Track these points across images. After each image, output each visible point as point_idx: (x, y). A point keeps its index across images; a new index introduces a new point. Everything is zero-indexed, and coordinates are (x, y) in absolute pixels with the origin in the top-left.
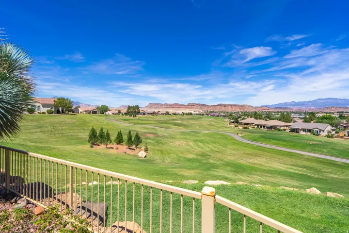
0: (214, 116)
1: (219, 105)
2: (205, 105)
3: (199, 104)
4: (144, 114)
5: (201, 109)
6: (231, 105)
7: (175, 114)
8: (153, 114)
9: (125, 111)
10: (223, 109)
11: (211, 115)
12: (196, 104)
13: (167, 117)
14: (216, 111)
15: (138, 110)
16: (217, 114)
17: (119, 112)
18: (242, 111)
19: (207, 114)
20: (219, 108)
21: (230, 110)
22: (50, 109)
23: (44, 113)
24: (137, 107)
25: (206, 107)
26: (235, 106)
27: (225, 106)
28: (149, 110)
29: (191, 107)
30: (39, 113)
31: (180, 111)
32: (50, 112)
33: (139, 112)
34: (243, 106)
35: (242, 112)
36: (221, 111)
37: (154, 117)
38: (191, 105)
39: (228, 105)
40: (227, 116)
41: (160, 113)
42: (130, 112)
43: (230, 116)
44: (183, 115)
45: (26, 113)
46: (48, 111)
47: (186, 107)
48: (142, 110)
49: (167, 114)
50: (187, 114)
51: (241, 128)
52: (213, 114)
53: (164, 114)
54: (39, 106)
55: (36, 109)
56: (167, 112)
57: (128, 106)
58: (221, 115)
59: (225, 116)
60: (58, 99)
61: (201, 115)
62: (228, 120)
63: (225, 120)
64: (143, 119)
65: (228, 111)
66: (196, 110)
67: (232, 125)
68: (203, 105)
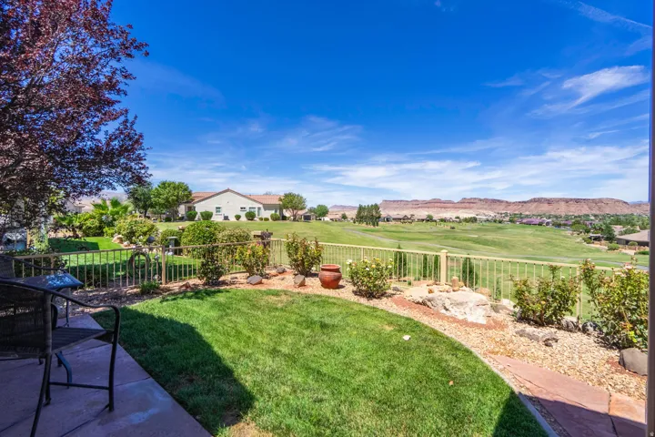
0: (529, 224)
1: (534, 201)
2: (500, 202)
3: (486, 200)
4: (388, 220)
5: (491, 209)
6: (567, 201)
7: (443, 220)
8: (404, 219)
9: (352, 214)
10: (545, 208)
11: (521, 223)
12: (480, 200)
13: (428, 227)
14: (527, 213)
15: (377, 213)
16: (537, 220)
17: (344, 217)
18: (597, 213)
19: (511, 221)
20: (536, 207)
21: (562, 210)
22: (273, 212)
23: (267, 219)
24: (376, 207)
25: (502, 207)
26: (577, 201)
27: (549, 202)
28: (394, 214)
29: (467, 205)
30: (261, 219)
31: (449, 214)
32: (275, 218)
33: (379, 217)
34: (601, 201)
35: (595, 216)
36: (540, 213)
37: (407, 225)
38: (467, 203)
39: (558, 201)
40: (565, 225)
41: (416, 217)
42: (362, 218)
43: (578, 224)
44: (460, 222)
45: (244, 219)
46: (272, 216)
47: (457, 205)
48: (383, 213)
49: (430, 219)
50: (466, 220)
51: (632, 252)
52: (524, 221)
53: (423, 220)
54: (259, 209)
55: (256, 213)
56: (429, 216)
57: (358, 206)
58: (548, 224)
59: (559, 226)
60: (286, 196)
61: (495, 221)
62: (572, 234)
63: (563, 233)
64: (388, 229)
65: (558, 213)
66: (482, 211)
67: (596, 245)
68: (494, 201)
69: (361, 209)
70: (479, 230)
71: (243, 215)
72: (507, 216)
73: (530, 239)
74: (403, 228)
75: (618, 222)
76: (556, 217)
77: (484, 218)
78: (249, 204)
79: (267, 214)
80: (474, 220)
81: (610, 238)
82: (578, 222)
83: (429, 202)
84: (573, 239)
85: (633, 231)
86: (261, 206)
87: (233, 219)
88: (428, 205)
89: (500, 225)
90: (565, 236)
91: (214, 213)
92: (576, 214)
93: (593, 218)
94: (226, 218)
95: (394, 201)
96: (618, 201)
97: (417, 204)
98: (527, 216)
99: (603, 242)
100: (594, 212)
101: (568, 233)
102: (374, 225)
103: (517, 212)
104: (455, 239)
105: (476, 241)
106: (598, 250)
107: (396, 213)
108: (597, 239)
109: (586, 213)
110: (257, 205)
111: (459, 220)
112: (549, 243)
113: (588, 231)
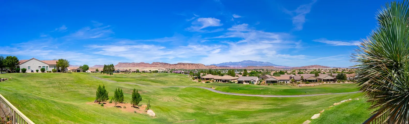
0: (176, 73)
1: (179, 64)
2: (167, 64)
3: (162, 63)
4: (118, 72)
5: (164, 67)
6: (189, 64)
7: (144, 72)
8: (126, 71)
9: (101, 69)
10: (182, 67)
11: (174, 73)
12: (160, 63)
13: (137, 75)
14: (177, 69)
15: (113, 68)
16: (179, 72)
17: (97, 71)
18: (197, 69)
19: (171, 72)
20: (180, 66)
21: (188, 68)
22: (54, 68)
23: (50, 72)
24: (112, 66)
25: (168, 66)
26: (192, 64)
27: (184, 64)
28: (121, 69)
29: (155, 65)
30: (48, 72)
31: (147, 69)
32: (54, 71)
33: (114, 70)
34: (198, 64)
35: (197, 70)
36: (181, 69)
37: (127, 74)
38: (155, 64)
39: (186, 64)
40: (188, 73)
41: (131, 71)
42: (106, 71)
43: (191, 73)
44: (151, 73)
45: (40, 72)
46: (53, 70)
47: (151, 65)
48: (116, 69)
49: (138, 71)
50: (154, 72)
51: (204, 82)
52: (175, 72)
53: (135, 72)
54: (47, 67)
55: (46, 69)
56: (137, 70)
57: (104, 65)
58: (183, 73)
59: (186, 73)
60: (59, 60)
61: (165, 72)
62: (190, 77)
63: (187, 76)
64: (117, 76)
65: (186, 69)
66: (161, 68)
67: (196, 80)
68: (165, 64)
69: (105, 66)
70: (158, 76)
71: (40, 69)
72: (170, 70)
73: (175, 79)
74: (125, 75)
75: (202, 72)
76: (186, 70)
77: (162, 71)
78: (42, 65)
79: (51, 69)
80: (157, 72)
81: (199, 78)
82: (191, 72)
83: (139, 64)
84: (189, 78)
85: (205, 75)
86: (48, 66)
87: (35, 72)
88: (139, 65)
89: (166, 74)
90: (187, 78)
91: (27, 69)
92: (192, 69)
93: (196, 70)
94: (32, 71)
95: (124, 63)
96: (203, 65)
97: (134, 65)
98: (177, 70)
99: (198, 79)
100: (196, 68)
101: (188, 76)
102: (110, 74)
103: (173, 68)
104: (144, 80)
105: (152, 81)
106: (195, 82)
107: (122, 68)
108: (196, 78)
109: (195, 69)
110: (46, 65)
111: (151, 72)
112: (180, 81)
113: (194, 75)
